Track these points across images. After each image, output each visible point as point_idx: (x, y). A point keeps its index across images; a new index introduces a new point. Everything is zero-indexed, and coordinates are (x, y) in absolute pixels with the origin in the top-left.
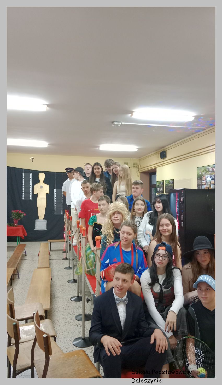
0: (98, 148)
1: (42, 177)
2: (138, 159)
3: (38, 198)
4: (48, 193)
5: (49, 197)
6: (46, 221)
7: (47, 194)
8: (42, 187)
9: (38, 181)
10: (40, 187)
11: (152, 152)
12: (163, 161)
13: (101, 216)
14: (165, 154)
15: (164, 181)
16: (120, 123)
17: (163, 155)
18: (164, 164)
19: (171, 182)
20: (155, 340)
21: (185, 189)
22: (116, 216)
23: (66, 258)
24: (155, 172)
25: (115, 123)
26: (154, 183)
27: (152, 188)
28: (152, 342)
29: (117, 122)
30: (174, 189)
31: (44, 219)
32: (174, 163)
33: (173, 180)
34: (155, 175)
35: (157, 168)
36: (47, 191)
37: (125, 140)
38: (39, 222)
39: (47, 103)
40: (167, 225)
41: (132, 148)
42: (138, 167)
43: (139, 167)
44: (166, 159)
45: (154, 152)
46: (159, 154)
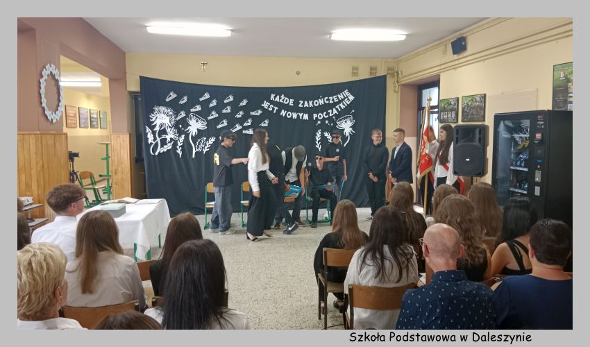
0: (329, 36)
2: (396, 60)
11: (430, 43)
12: (458, 59)
14: (463, 43)
15: (458, 98)
17: (459, 46)
18: (458, 64)
19: (478, 100)
21: (548, 110)
33: (485, 94)
35: (441, 74)
42: (396, 74)
43: (398, 74)
44: (465, 54)
45: (437, 43)
46: (450, 45)
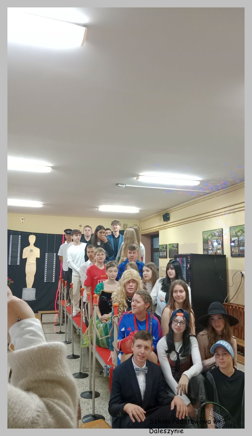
0: (97, 209)
1: (32, 239)
2: (138, 221)
3: (27, 263)
4: (39, 257)
5: (40, 262)
6: (35, 289)
7: (37, 258)
8: (31, 251)
9: (28, 244)
10: (30, 251)
11: (154, 214)
12: (167, 224)
13: (108, 283)
14: (168, 216)
15: (167, 245)
16: (125, 186)
17: (166, 218)
18: (167, 227)
19: (175, 246)
20: (175, 406)
21: (192, 254)
22: (131, 284)
23: (60, 331)
24: (156, 235)
25: (120, 185)
26: (156, 247)
27: (154, 252)
28: (172, 408)
29: (121, 184)
30: (179, 253)
31: (33, 287)
32: (178, 226)
33: (178, 244)
34: (158, 238)
35: (160, 231)
36: (37, 255)
37: (126, 202)
38: (26, 291)
39: (52, 165)
40: (181, 291)
41: (133, 210)
44: (169, 222)
45: (157, 214)
46: (162, 216)
